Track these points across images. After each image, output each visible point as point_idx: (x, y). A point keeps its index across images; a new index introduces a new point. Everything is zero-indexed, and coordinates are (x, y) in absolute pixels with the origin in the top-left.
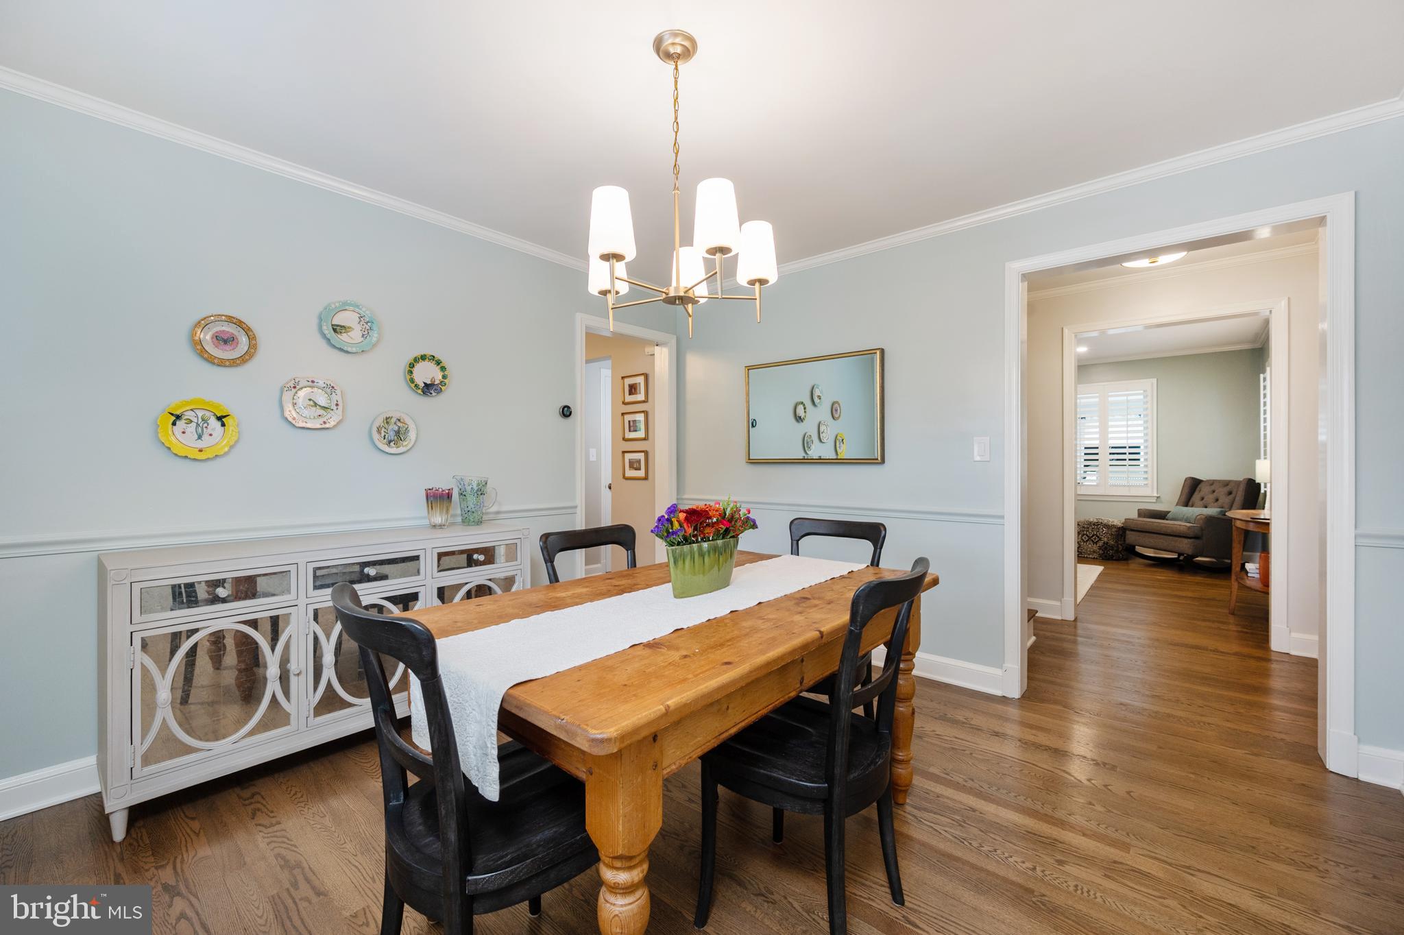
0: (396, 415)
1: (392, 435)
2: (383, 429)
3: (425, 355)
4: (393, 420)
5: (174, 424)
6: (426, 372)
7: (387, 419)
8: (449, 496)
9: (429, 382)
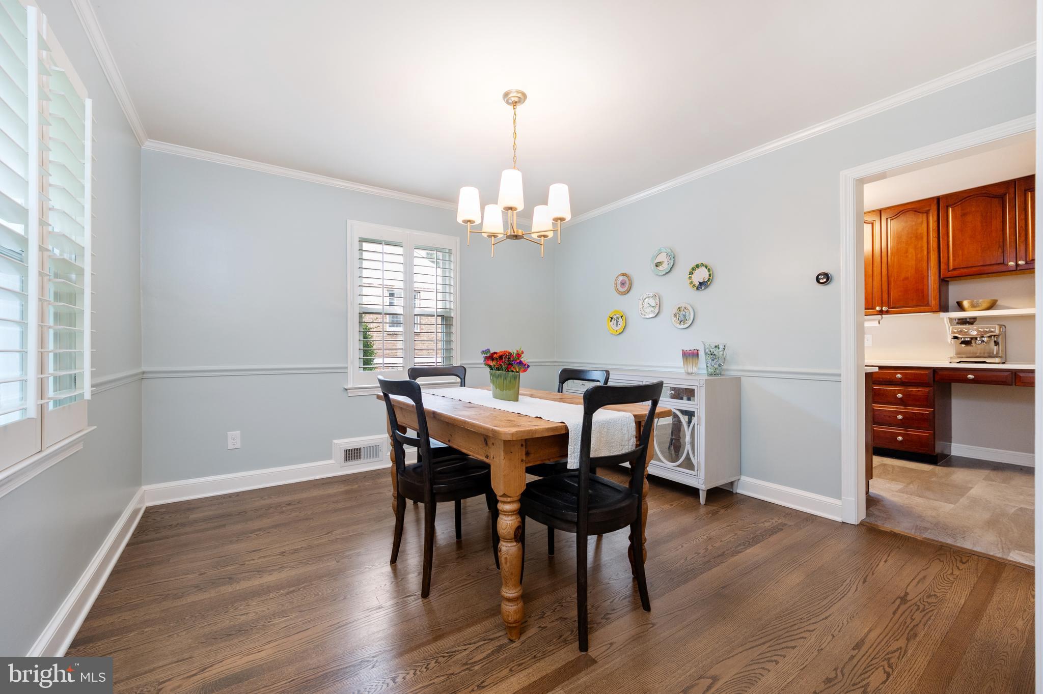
0: (683, 305)
1: (682, 318)
2: (678, 315)
3: (698, 265)
4: (682, 309)
5: (611, 321)
6: (701, 275)
7: (679, 308)
8: (697, 354)
9: (701, 281)
